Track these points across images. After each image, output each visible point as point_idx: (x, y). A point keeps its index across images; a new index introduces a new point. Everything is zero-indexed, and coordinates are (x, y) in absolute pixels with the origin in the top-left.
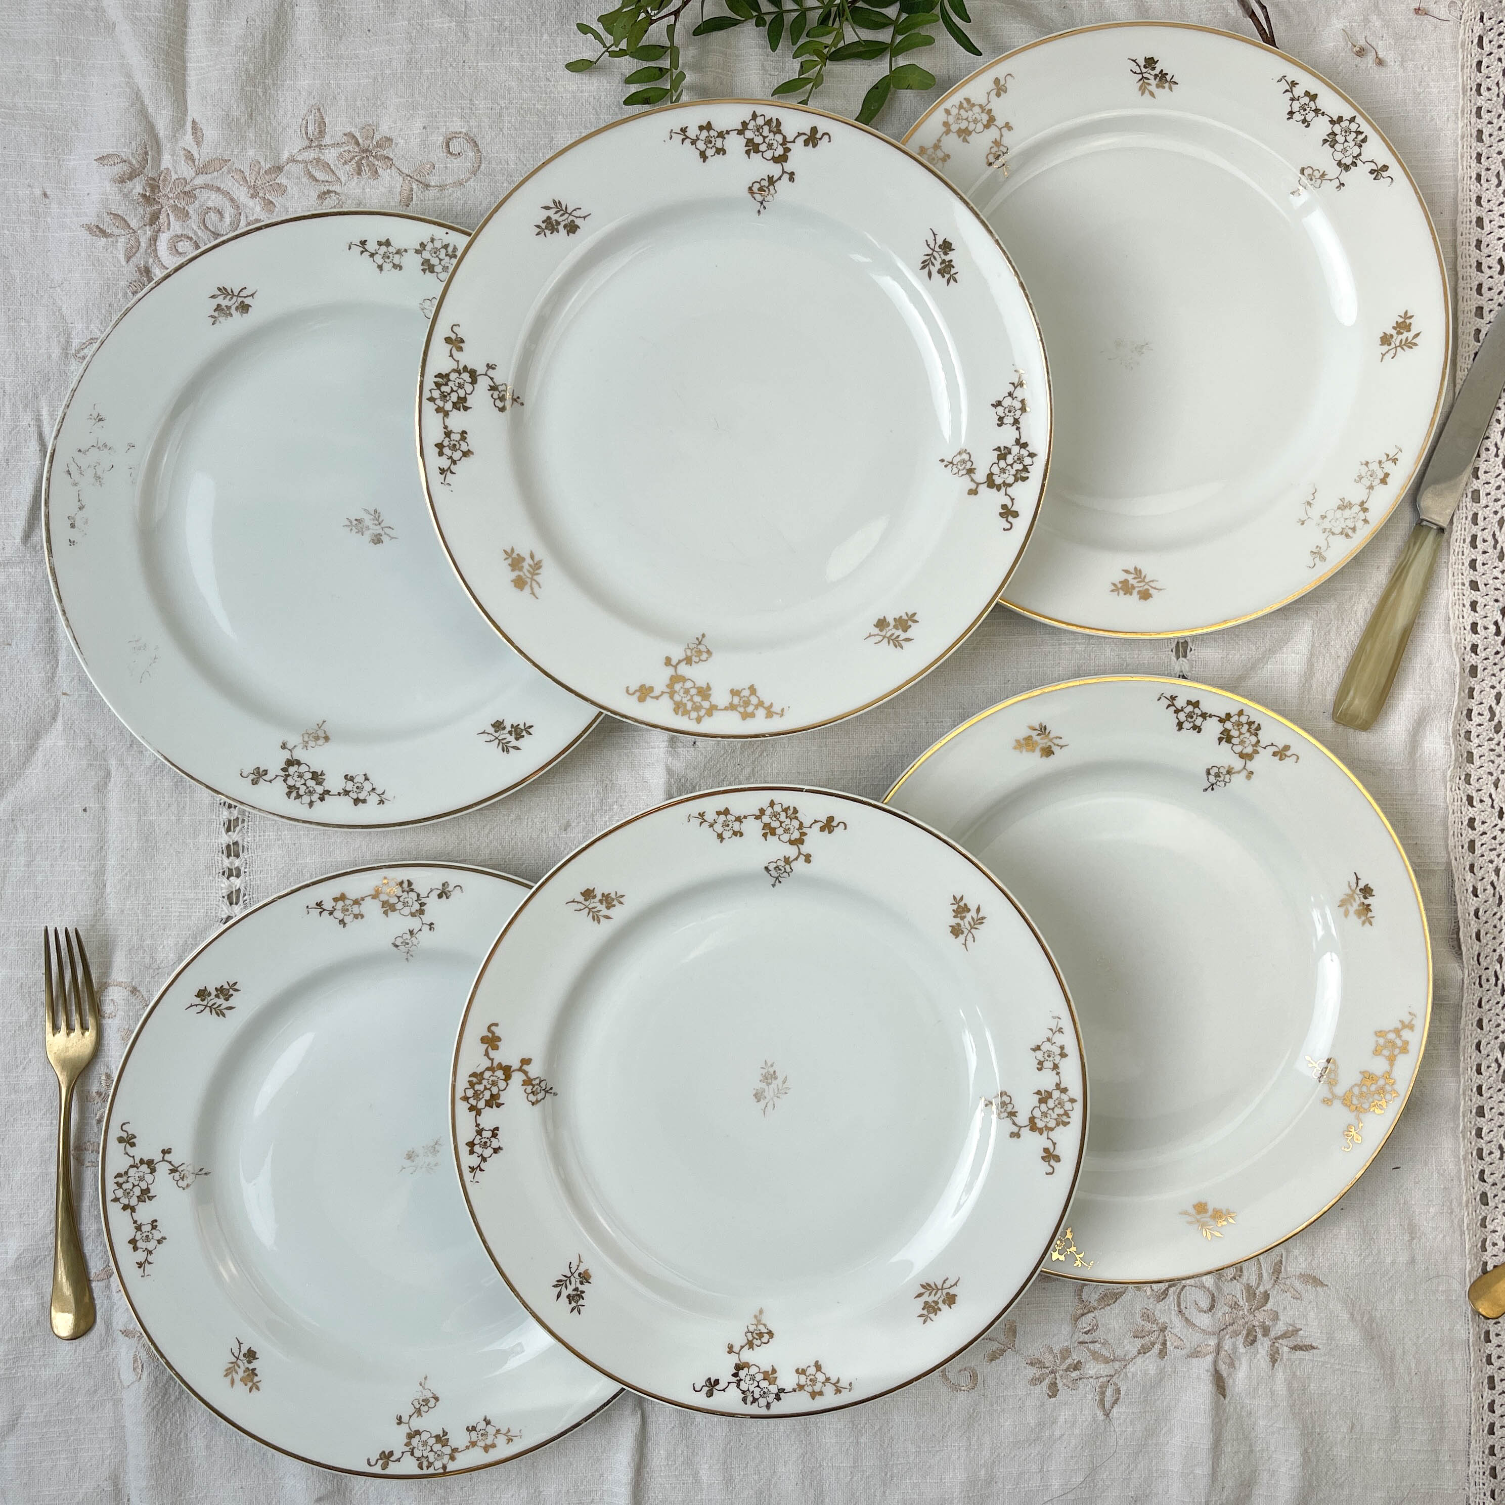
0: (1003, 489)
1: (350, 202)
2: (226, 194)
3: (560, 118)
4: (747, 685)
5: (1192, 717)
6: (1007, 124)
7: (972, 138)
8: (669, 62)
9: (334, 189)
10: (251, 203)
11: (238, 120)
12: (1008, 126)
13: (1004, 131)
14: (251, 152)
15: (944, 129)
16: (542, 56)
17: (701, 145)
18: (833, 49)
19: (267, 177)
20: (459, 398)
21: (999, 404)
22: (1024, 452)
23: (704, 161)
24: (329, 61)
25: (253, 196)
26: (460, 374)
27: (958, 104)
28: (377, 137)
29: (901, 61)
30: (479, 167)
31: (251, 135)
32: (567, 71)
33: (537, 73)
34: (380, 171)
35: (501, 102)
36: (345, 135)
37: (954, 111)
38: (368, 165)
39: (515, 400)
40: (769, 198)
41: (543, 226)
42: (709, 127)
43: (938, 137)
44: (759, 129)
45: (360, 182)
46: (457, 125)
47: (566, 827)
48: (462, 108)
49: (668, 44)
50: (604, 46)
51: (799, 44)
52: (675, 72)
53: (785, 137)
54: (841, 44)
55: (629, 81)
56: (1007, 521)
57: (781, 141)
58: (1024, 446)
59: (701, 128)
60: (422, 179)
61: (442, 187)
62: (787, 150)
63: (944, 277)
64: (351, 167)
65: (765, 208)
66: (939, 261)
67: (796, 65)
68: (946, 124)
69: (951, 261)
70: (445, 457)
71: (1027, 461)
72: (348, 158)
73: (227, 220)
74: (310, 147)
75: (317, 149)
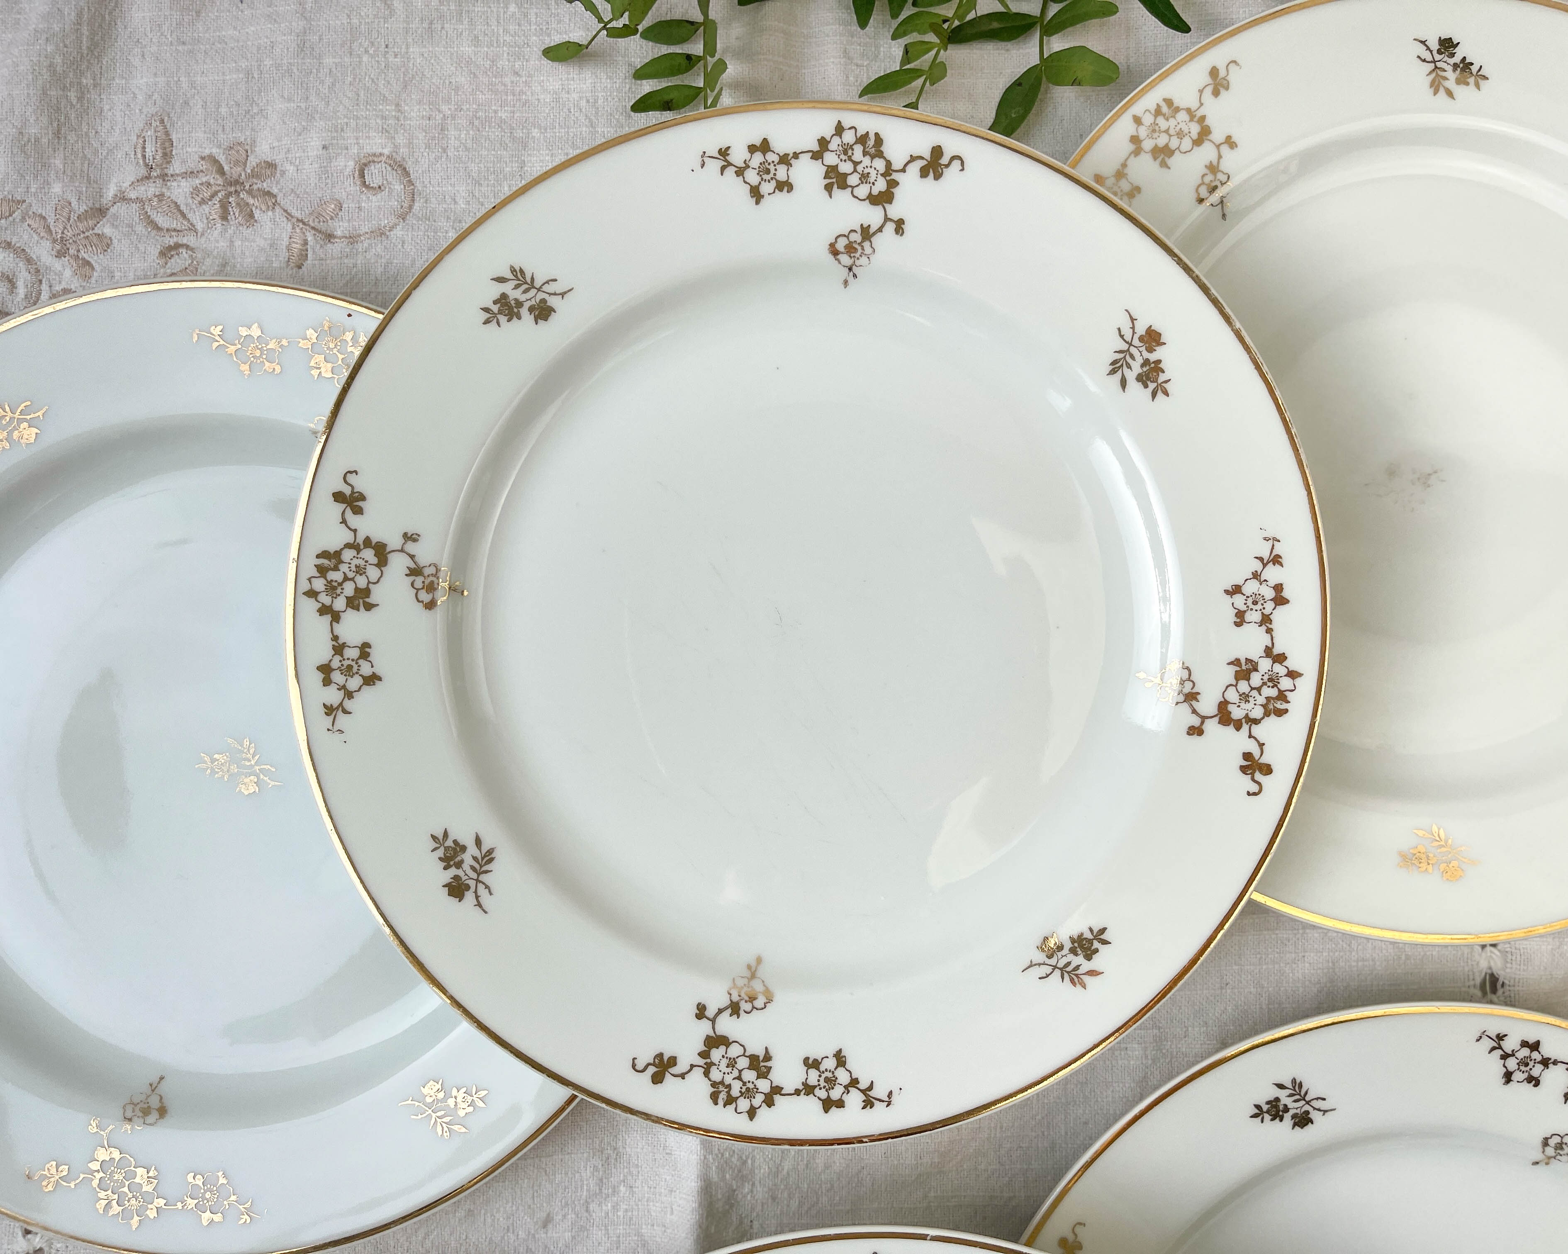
0: (1245, 727)
1: (208, 261)
2: (21, 253)
3: (535, 132)
4: (831, 1051)
5: (1527, 1065)
6: (1229, 138)
7: (1176, 161)
8: (702, 47)
9: (185, 242)
10: (57, 265)
11: (37, 140)
12: (1230, 142)
13: (1225, 149)
14: (57, 188)
15: (1132, 147)
16: (508, 38)
17: (752, 177)
18: (957, 23)
19: (80, 225)
20: (357, 589)
21: (1236, 590)
22: (1280, 669)
23: (757, 203)
24: (180, 48)
25: (60, 255)
26: (359, 551)
27: (1153, 108)
28: (252, 161)
29: (1057, 44)
30: (411, 207)
31: (58, 162)
32: (545, 61)
33: (500, 64)
34: (257, 214)
35: (444, 108)
36: (203, 158)
37: (1148, 119)
38: (238, 204)
39: (452, 589)
40: (863, 260)
41: (495, 308)
42: (764, 147)
43: (1122, 160)
44: (846, 150)
45: (226, 230)
46: (377, 144)
47: (547, 1222)
48: (384, 118)
49: (700, 18)
50: (600, 20)
51: (902, 17)
52: (711, 61)
53: (889, 164)
54: (971, 16)
55: (640, 74)
56: (1253, 780)
57: (882, 169)
58: (1280, 658)
59: (752, 149)
60: (322, 226)
61: (352, 239)
62: (893, 184)
63: (1146, 386)
64: (213, 209)
65: (855, 276)
66: (1140, 360)
67: (896, 50)
68: (1135, 140)
69: (1159, 361)
70: (333, 687)
71: (1285, 683)
72: (207, 195)
73: (21, 291)
74: (148, 178)
75: (159, 182)
